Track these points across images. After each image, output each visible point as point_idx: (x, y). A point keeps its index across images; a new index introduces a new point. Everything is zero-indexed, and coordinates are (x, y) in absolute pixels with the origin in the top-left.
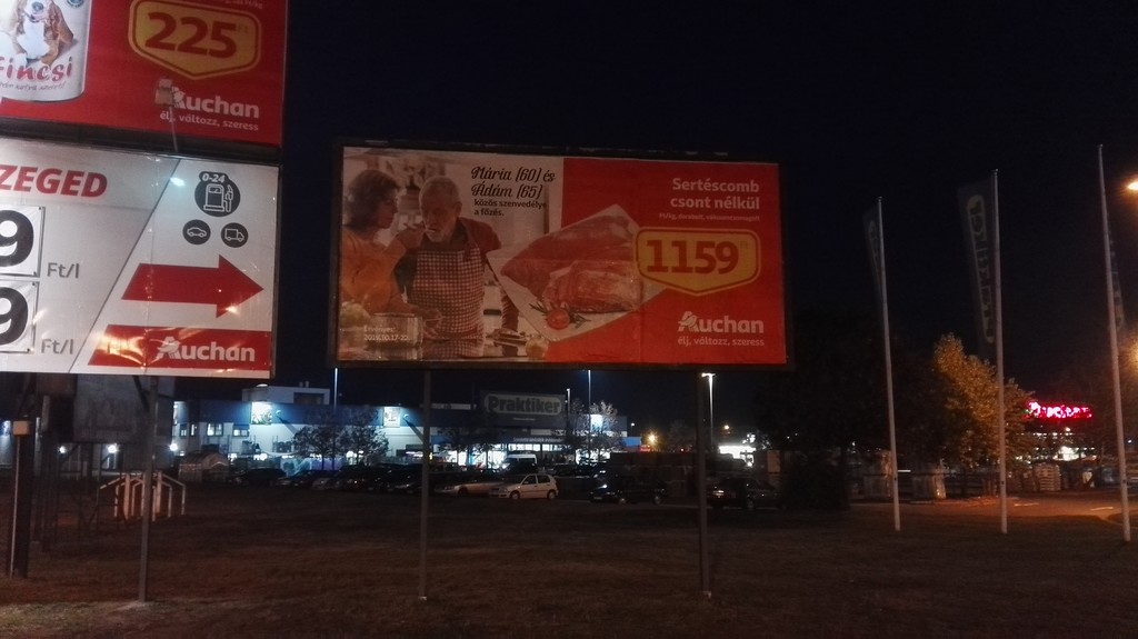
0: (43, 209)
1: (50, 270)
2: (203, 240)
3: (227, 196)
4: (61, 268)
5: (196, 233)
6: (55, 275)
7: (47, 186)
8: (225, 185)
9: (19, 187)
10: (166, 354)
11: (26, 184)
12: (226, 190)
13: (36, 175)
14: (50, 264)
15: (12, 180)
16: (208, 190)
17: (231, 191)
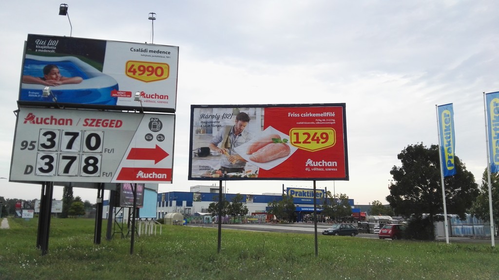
0: (103, 132)
1: (105, 151)
2: (151, 140)
3: (158, 125)
4: (109, 150)
5: (149, 137)
6: (107, 152)
7: (105, 125)
8: (158, 122)
9: (97, 125)
10: (139, 176)
11: (99, 124)
12: (158, 123)
13: (101, 122)
14: (105, 149)
15: (94, 124)
16: (153, 124)
17: (160, 124)
